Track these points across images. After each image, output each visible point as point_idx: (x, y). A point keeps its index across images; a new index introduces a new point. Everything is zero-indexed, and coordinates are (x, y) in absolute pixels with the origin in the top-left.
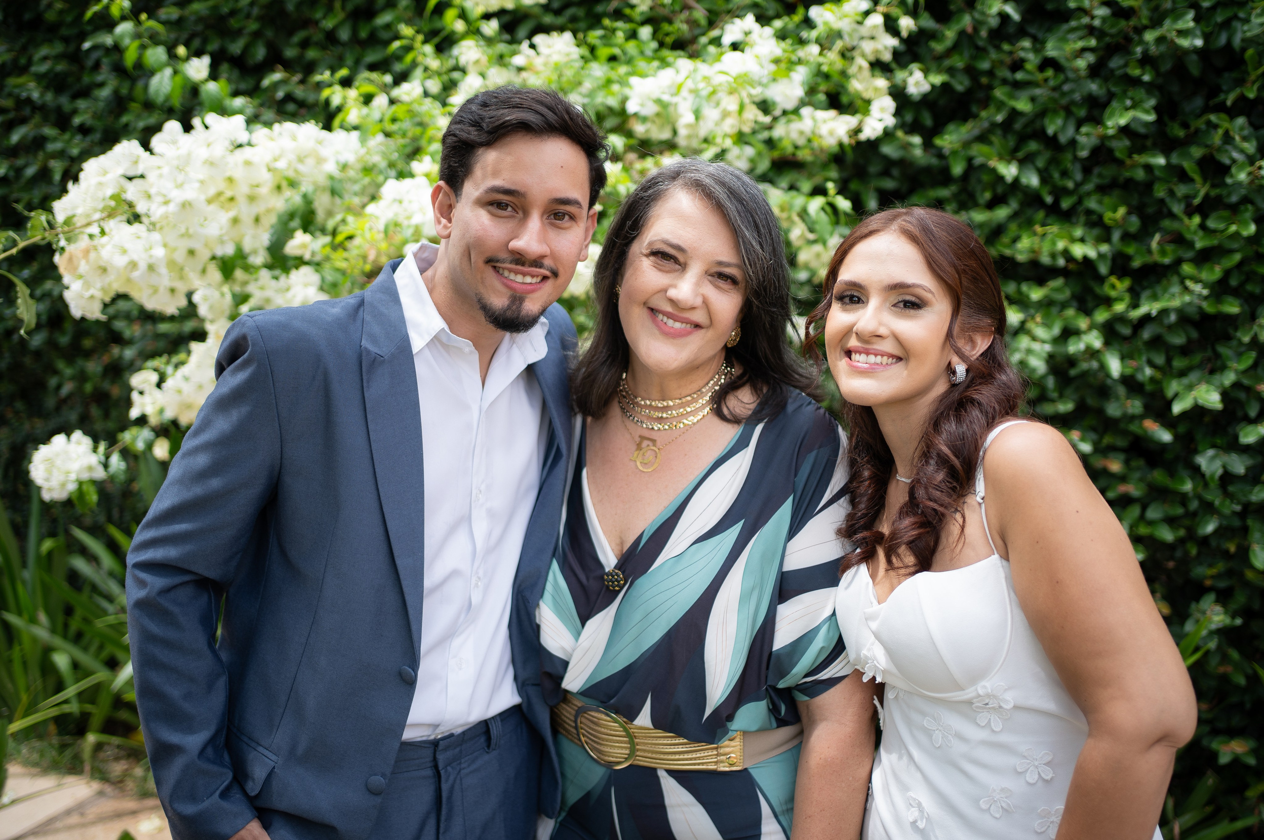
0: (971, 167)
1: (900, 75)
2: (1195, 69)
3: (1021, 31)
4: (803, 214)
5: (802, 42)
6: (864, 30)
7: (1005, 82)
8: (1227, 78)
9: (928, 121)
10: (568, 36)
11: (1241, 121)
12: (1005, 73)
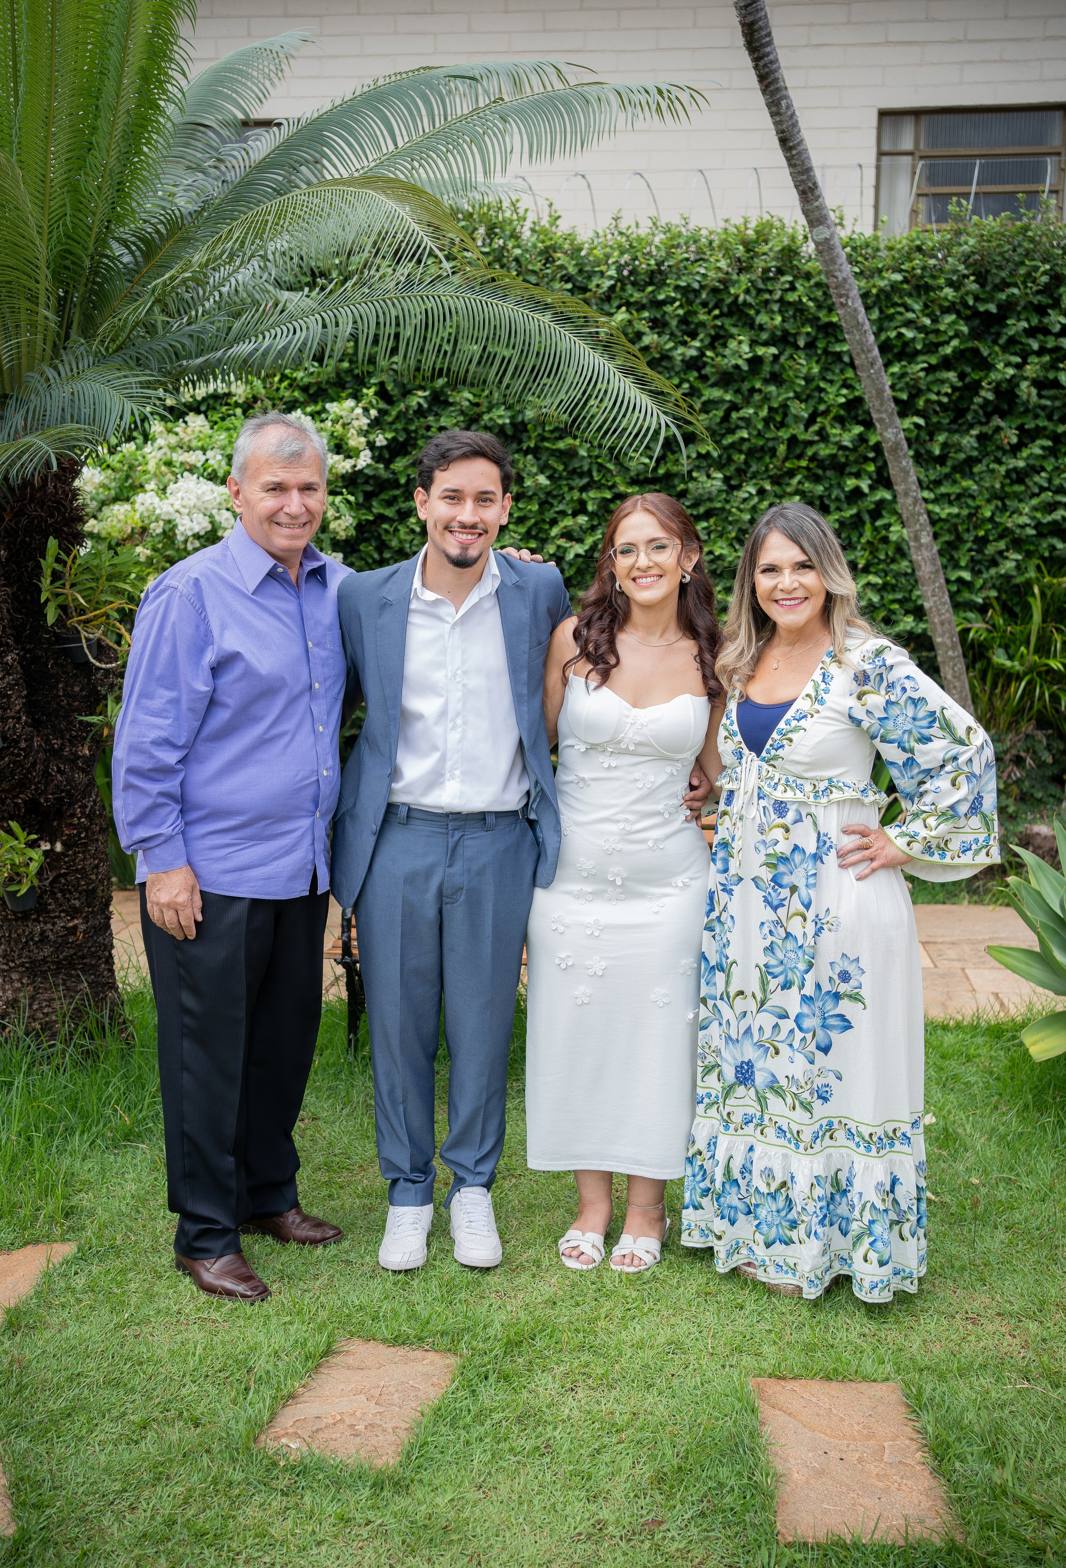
0: (409, 480)
1: (371, 437)
2: (510, 432)
3: (430, 410)
4: (333, 504)
5: (322, 421)
6: (353, 415)
7: (423, 437)
8: (524, 436)
9: (387, 455)
10: (202, 416)
11: (530, 457)
12: (422, 432)
